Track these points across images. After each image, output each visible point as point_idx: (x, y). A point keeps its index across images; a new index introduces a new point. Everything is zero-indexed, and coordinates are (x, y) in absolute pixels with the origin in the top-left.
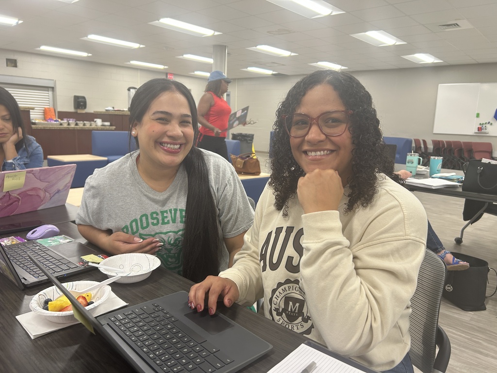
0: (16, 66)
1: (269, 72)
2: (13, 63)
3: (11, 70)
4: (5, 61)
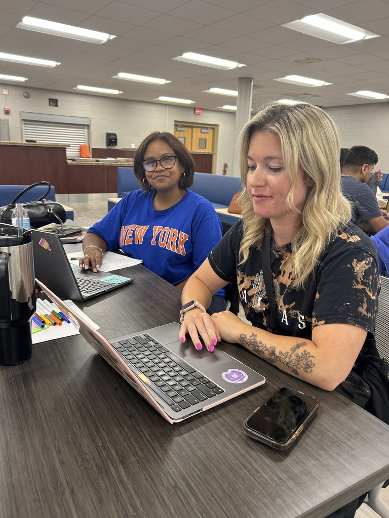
0: (57, 106)
3: (53, 110)
4: (48, 100)
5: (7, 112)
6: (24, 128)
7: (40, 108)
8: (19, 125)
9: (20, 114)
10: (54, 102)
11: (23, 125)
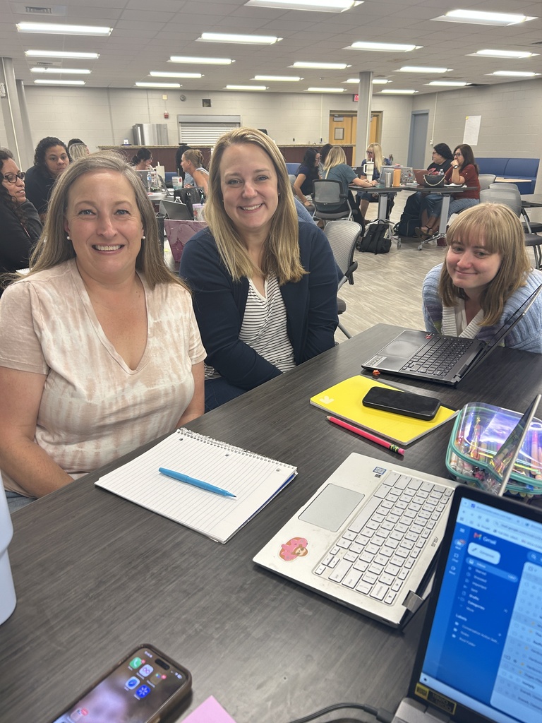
0: (210, 106)
1: (462, 84)
2: (207, 103)
3: (207, 110)
4: (202, 101)
5: (166, 117)
6: (181, 130)
7: (195, 110)
8: (177, 129)
9: (177, 118)
10: (207, 102)
11: (180, 128)
